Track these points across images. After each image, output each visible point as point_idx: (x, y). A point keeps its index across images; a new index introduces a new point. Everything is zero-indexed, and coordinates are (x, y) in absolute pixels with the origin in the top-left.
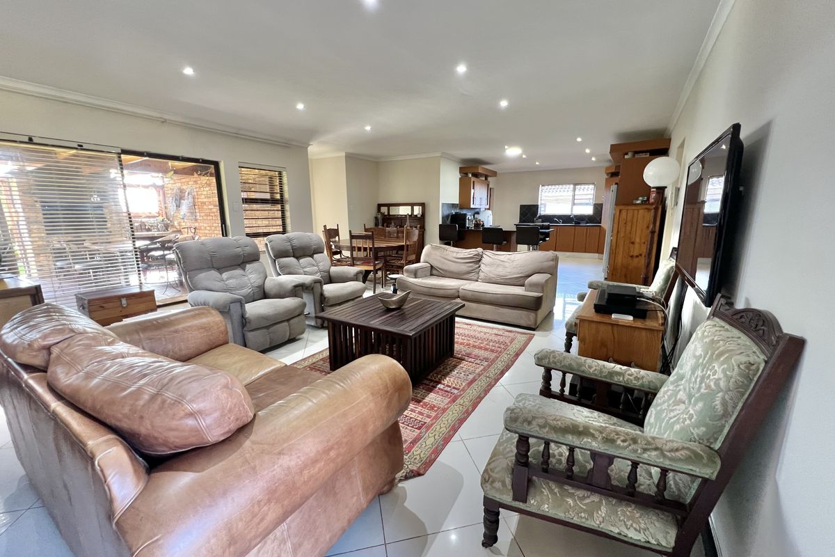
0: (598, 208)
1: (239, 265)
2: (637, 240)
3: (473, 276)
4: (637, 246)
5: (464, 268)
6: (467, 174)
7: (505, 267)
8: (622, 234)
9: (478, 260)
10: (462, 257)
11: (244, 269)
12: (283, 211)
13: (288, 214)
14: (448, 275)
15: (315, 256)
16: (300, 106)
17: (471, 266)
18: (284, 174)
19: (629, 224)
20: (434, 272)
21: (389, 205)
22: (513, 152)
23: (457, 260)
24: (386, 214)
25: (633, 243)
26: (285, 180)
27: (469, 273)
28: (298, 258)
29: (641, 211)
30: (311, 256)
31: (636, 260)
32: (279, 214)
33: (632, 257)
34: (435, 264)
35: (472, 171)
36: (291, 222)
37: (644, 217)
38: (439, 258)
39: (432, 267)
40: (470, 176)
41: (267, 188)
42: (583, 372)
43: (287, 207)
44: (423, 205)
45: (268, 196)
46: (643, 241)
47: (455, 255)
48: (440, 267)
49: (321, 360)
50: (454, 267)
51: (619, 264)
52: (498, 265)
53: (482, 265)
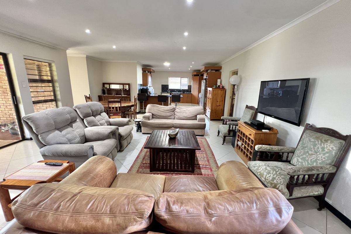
0: (190, 87)
1: (68, 125)
2: (219, 101)
3: (173, 117)
4: (219, 102)
5: (168, 114)
6: (145, 71)
7: (186, 113)
8: (214, 99)
9: (174, 110)
10: (166, 109)
11: (72, 127)
12: (54, 87)
13: (58, 89)
14: (161, 117)
15: (101, 114)
16: (88, 31)
17: (172, 113)
18: (53, 64)
19: (216, 95)
20: (154, 117)
21: (110, 84)
22: (167, 64)
23: (164, 111)
24: (109, 88)
25: (217, 101)
26: (54, 68)
27: (171, 116)
28: (94, 116)
29: (219, 91)
30: (100, 114)
31: (218, 107)
32: (51, 89)
33: (217, 106)
34: (154, 113)
35: (147, 70)
36: (60, 93)
37: (220, 93)
38: (156, 110)
39: (153, 114)
40: (147, 72)
41: (36, 72)
42: (273, 150)
43: (57, 85)
44: (129, 84)
45: (37, 77)
46: (220, 101)
47: (163, 109)
48: (157, 114)
49: (139, 168)
50: (163, 114)
51: (214, 109)
52: (183, 112)
53: (176, 113)
